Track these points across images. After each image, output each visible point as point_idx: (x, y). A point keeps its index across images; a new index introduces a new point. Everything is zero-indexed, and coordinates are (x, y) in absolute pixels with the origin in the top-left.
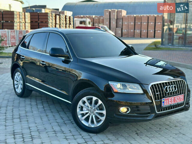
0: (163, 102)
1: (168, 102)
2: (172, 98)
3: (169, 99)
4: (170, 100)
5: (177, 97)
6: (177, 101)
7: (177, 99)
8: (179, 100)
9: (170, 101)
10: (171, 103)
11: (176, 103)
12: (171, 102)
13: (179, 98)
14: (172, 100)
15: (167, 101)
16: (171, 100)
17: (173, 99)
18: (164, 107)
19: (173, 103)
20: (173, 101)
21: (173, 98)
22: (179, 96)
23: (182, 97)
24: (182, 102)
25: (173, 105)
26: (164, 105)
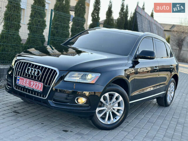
0: (18, 80)
1: (23, 82)
2: (27, 81)
3: (25, 80)
4: (25, 81)
5: (34, 82)
6: (32, 87)
7: (34, 84)
9: (24, 82)
10: (25, 84)
12: (26, 83)
14: (27, 83)
15: (22, 81)
16: (26, 81)
17: (28, 82)
18: (18, 85)
19: (27, 86)
20: (28, 84)
21: (29, 81)
22: (36, 83)
23: (40, 85)
24: (40, 91)
25: (27, 87)
26: (18, 83)
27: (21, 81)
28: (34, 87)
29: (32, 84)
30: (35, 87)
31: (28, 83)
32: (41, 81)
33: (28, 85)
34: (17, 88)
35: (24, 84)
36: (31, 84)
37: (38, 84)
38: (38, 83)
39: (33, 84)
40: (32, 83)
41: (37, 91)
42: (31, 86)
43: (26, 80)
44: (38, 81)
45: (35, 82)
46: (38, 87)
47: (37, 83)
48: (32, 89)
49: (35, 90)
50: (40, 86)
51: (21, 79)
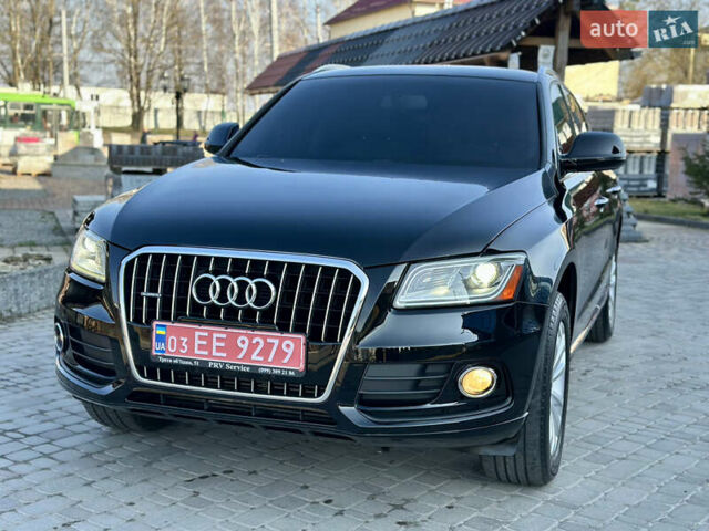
0: (162, 339)
1: (191, 343)
2: (215, 335)
3: (197, 334)
4: (201, 338)
5: (251, 337)
6: (247, 357)
7: (252, 347)
8: (265, 352)
9: (197, 342)
10: (206, 353)
11: (240, 364)
12: (208, 347)
13: (268, 346)
14: (215, 344)
15: (185, 340)
16: (209, 339)
17: (218, 340)
19: (218, 359)
20: (219, 349)
21: (224, 336)
22: (265, 338)
23: (288, 346)
24: (291, 373)
25: (216, 366)
26: (163, 351)
27: (180, 342)
28: (254, 357)
29: (245, 347)
30: (261, 359)
31: (222, 345)
32: (283, 328)
33: (225, 355)
34: (152, 376)
35: (197, 351)
36: (240, 345)
37: (276, 342)
38: (274, 338)
39: (250, 344)
40: (243, 342)
41: (275, 372)
42: (240, 357)
43: (206, 334)
45: (259, 337)
46: (281, 354)
47: (269, 340)
48: (248, 369)
49: (261, 370)
50: (290, 352)
51: (179, 333)
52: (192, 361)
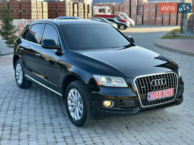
0: (149, 96)
2: (160, 92)
3: (156, 93)
4: (157, 94)
5: (165, 91)
6: (165, 95)
8: (168, 94)
9: (156, 95)
10: (158, 97)
11: (164, 97)
12: (158, 95)
13: (168, 92)
14: (160, 94)
15: (154, 95)
16: (159, 94)
17: (160, 93)
18: (150, 101)
19: (160, 97)
20: (160, 95)
21: (161, 92)
22: (167, 90)
24: (172, 96)
25: (160, 99)
27: (153, 96)
29: (165, 93)
31: (161, 94)
32: (170, 87)
34: (145, 105)
35: (156, 97)
37: (170, 90)
41: (170, 97)
43: (158, 93)
44: (168, 88)
46: (170, 92)
49: (168, 97)
51: (153, 94)
52: (156, 99)
